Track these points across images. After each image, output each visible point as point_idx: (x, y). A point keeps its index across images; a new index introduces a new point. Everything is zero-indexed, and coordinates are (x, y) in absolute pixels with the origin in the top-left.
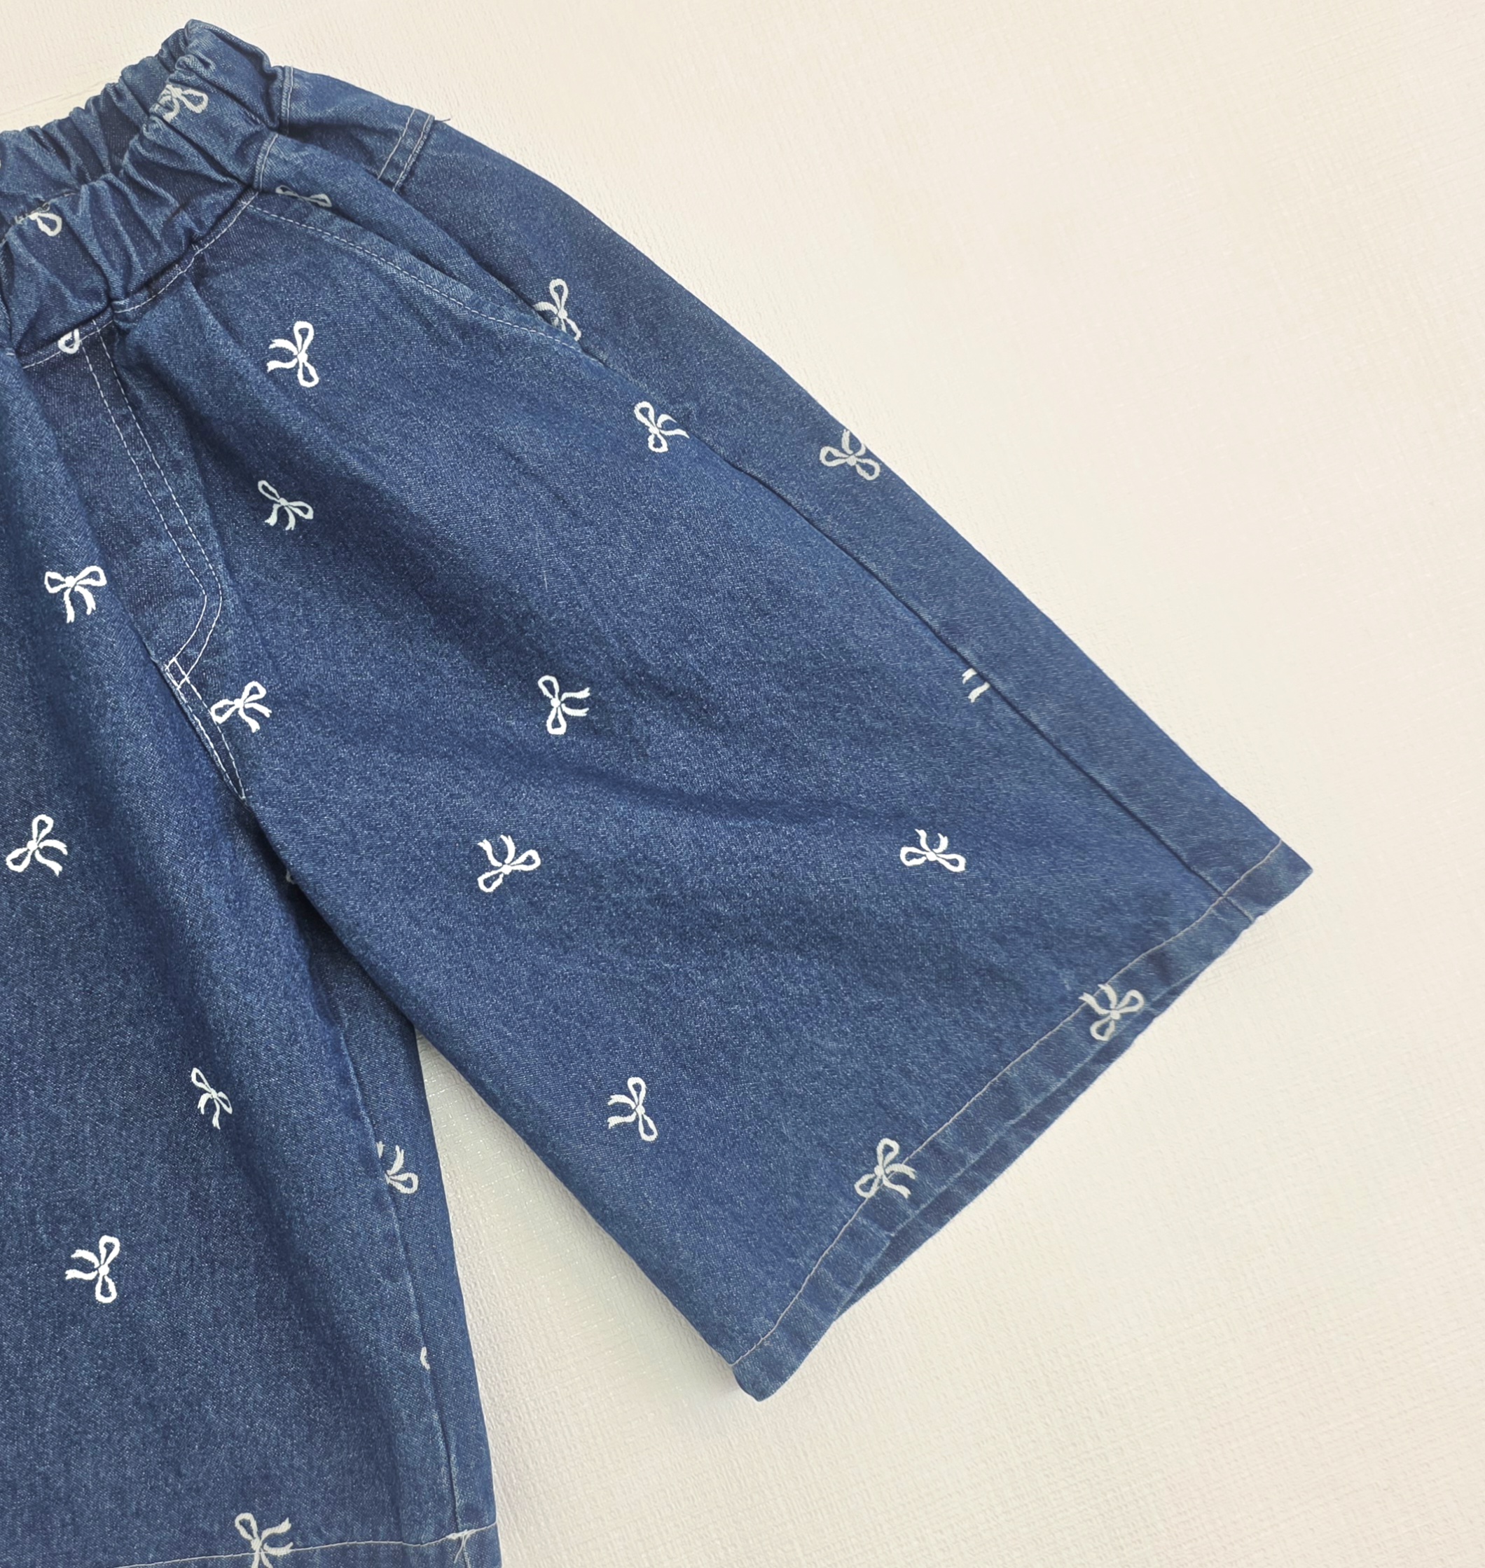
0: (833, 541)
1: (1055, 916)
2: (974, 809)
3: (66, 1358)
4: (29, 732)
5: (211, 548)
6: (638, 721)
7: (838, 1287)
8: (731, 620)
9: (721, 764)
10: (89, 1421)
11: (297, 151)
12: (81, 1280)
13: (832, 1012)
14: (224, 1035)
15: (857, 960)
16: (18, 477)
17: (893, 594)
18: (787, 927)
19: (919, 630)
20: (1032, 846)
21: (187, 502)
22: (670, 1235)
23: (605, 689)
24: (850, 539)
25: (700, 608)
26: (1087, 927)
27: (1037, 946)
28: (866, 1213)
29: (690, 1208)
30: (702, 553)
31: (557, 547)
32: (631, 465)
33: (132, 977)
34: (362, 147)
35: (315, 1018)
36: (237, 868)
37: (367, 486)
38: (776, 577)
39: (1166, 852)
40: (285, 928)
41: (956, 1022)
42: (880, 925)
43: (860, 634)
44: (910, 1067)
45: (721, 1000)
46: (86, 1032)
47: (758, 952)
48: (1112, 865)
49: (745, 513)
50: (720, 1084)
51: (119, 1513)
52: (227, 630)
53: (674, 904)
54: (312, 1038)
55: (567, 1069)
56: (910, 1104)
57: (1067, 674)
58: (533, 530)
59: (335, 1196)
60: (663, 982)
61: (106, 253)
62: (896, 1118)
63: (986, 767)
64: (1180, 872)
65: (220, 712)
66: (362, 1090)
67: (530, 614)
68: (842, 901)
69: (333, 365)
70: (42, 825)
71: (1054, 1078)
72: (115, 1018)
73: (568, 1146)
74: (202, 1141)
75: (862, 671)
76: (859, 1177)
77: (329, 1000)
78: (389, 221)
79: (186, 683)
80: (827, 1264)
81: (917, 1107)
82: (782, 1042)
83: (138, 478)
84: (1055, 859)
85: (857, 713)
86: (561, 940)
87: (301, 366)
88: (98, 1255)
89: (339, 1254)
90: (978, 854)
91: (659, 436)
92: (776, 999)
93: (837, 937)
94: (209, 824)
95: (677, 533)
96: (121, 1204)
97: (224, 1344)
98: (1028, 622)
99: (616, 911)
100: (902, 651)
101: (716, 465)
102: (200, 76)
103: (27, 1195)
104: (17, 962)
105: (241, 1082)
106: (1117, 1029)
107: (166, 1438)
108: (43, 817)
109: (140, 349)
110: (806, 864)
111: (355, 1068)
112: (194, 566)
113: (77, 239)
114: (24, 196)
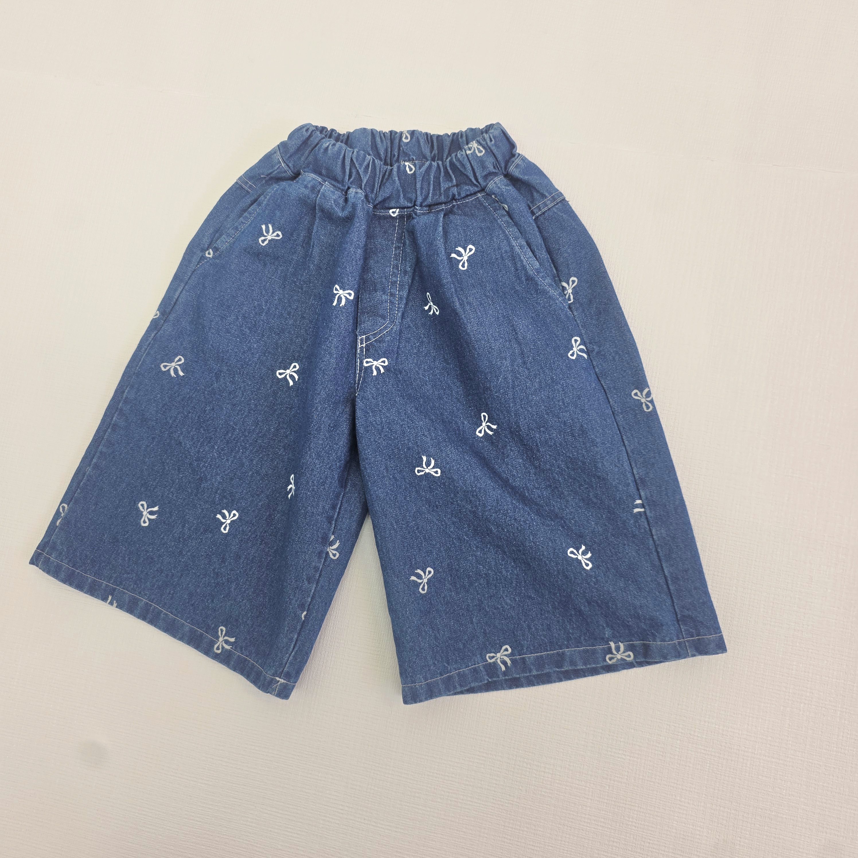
0: (618, 425)
1: (614, 607)
2: (611, 551)
3: (202, 542)
4: (308, 334)
5: (400, 306)
6: (508, 448)
7: (457, 684)
8: (560, 432)
9: (529, 480)
10: (196, 566)
11: (505, 186)
12: (220, 520)
13: (515, 590)
14: (302, 469)
15: (533, 577)
16: (345, 248)
17: (628, 456)
18: (514, 550)
19: (629, 475)
20: (621, 577)
21: (402, 286)
22: (407, 628)
23: (503, 430)
24: (624, 428)
25: (551, 421)
26: (624, 619)
27: (602, 614)
28: (484, 667)
29: (421, 624)
30: (563, 402)
31: (511, 371)
32: (557, 357)
33: (293, 433)
34: (532, 196)
35: (336, 481)
36: (341, 417)
37: (457, 314)
38: (585, 426)
39: (673, 610)
40: (344, 446)
41: (558, 622)
42: (547, 570)
43: (605, 464)
44: (532, 626)
45: (477, 561)
46: (269, 442)
47: (499, 553)
48: (647, 602)
49: (589, 397)
50: (461, 589)
51: (187, 601)
52: (388, 336)
53: (478, 517)
54: (330, 487)
55: (408, 551)
56: (524, 640)
57: (676, 524)
58: (506, 360)
59: (306, 544)
60: (460, 542)
61: (422, 188)
62: (516, 641)
63: (626, 539)
64: (673, 621)
65: (367, 362)
66: (338, 515)
67: (489, 389)
68: (537, 553)
69: (474, 266)
70: (295, 367)
71: (581, 664)
72: (280, 443)
73: (392, 577)
74: (283, 500)
75: (599, 477)
76: (491, 653)
77: (347, 478)
78: (524, 226)
79: (363, 346)
80: (459, 674)
81: (526, 642)
82: (491, 589)
83: (390, 270)
84: (627, 586)
85: (589, 491)
86: (433, 506)
87: (463, 261)
88: (230, 516)
89: (297, 563)
90: (598, 567)
91: (575, 353)
92: (497, 573)
93: (530, 565)
94: (340, 397)
95: (558, 390)
96: (246, 504)
97: (250, 569)
98: (674, 496)
99: (457, 508)
100: (617, 479)
101: (590, 374)
102: (487, 143)
103: (219, 483)
104: (262, 406)
105: (299, 487)
106: (616, 662)
107: (216, 587)
108: (297, 364)
109: (413, 226)
110: (531, 532)
111: (340, 506)
112: (390, 309)
113: (415, 179)
114: (410, 155)
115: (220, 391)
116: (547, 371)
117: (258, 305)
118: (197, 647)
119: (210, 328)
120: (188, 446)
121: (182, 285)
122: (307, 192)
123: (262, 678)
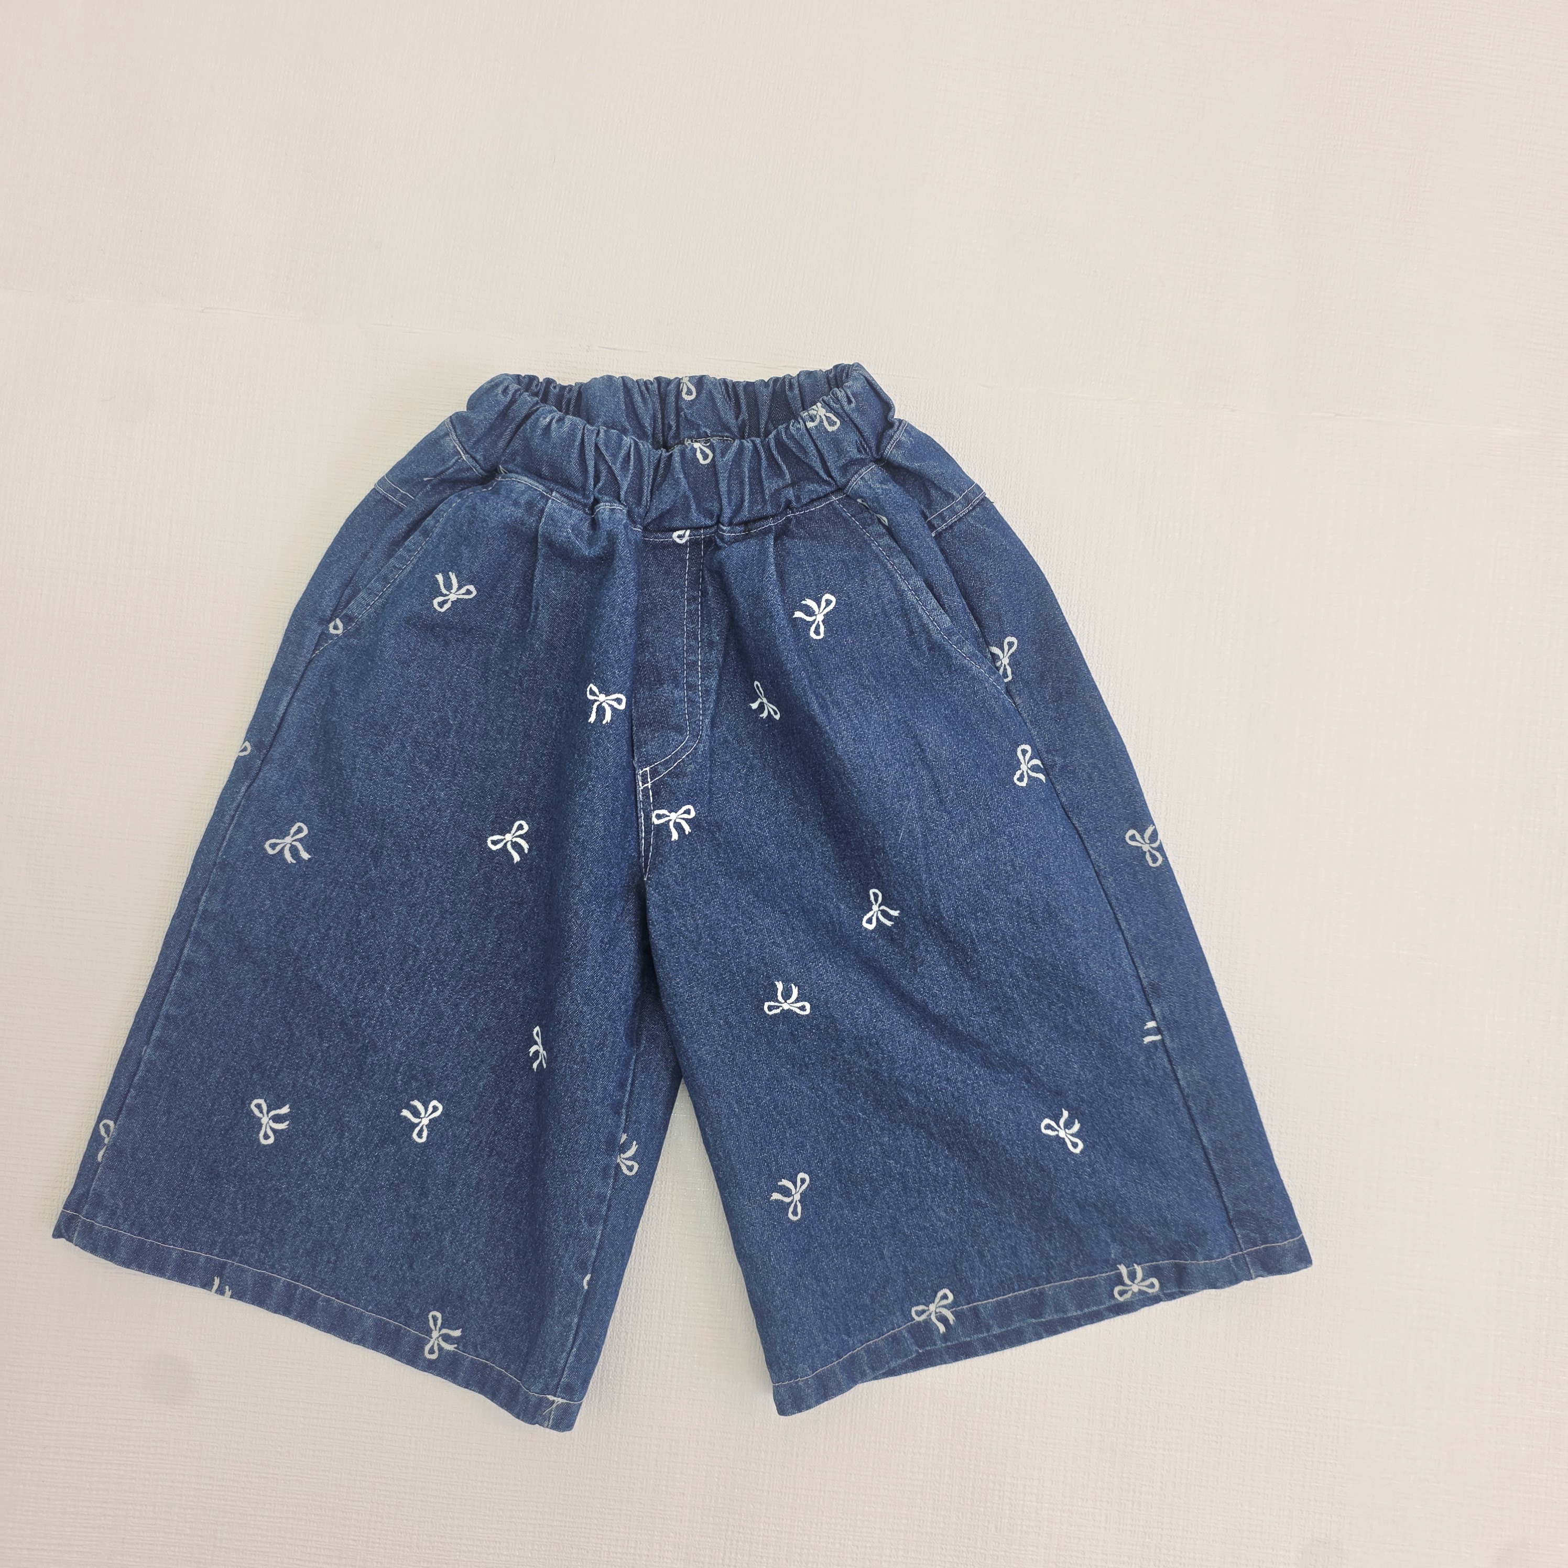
0: (1106, 895)
1: (1125, 1211)
2: (1110, 1112)
3: (378, 1161)
4: (540, 767)
5: (707, 706)
6: (922, 947)
7: (866, 1368)
8: (1011, 916)
9: (962, 1000)
10: (374, 1207)
11: (881, 483)
12: (409, 1119)
13: (952, 1194)
14: (560, 1024)
15: (983, 1172)
16: (602, 616)
17: (1128, 948)
18: (947, 1130)
19: (1132, 981)
20: (1133, 1158)
21: (706, 670)
22: (774, 1286)
23: (910, 918)
24: (1117, 899)
25: (994, 899)
26: (1142, 1228)
27: (1104, 1222)
28: (909, 1330)
29: (797, 1274)
30: (1013, 865)
31: (919, 818)
32: (995, 786)
33: (529, 949)
34: (928, 495)
35: (621, 1039)
36: (620, 922)
37: (816, 724)
38: (1054, 904)
39: (1221, 1205)
40: (631, 972)
41: (1030, 1240)
42: (1007, 1160)
43: (1091, 965)
44: (986, 1253)
45: (884, 1153)
46: (486, 968)
47: (922, 1135)
48: (1179, 1197)
49: (1055, 851)
50: (858, 1203)
51: (364, 1272)
52: (691, 764)
53: (882, 1080)
54: (613, 1051)
55: (762, 1149)
56: (974, 1277)
57: (1216, 1056)
58: (909, 800)
59: (579, 1157)
60: (853, 1123)
61: (730, 492)
62: (961, 1280)
63: (1133, 1088)
64: (1223, 1223)
65: (659, 817)
66: (630, 1096)
67: (881, 849)
68: (989, 1133)
69: (837, 631)
70: (520, 827)
71: (1073, 1308)
72: (507, 968)
73: (739, 1199)
74: (522, 1072)
75: (1082, 989)
76: (918, 1305)
77: (639, 1027)
78: (919, 554)
79: (647, 787)
80: (868, 1350)
81: (977, 1280)
82: (911, 1197)
83: (682, 642)
84: (1143, 1174)
85: (1066, 1012)
86: (801, 1065)
87: (816, 622)
88: (426, 1110)
89: (565, 1192)
90: (1094, 1146)
91: (1025, 774)
92: (920, 1169)
93: (977, 1152)
94: (616, 887)
95: (1002, 845)
96: (454, 1086)
97: (475, 1203)
98: (1208, 1010)
99: (843, 1066)
100: (1113, 989)
101: (1053, 809)
102: (842, 407)
103: (401, 1053)
104: (465, 904)
105: (556, 1057)
106: (1131, 1297)
107: (414, 1241)
108: (524, 823)
109: (721, 564)
110: (977, 1099)
111: (633, 1080)
112: (690, 713)
113: (715, 474)
114: (699, 425)
115: (383, 882)
116: (981, 813)
117: (440, 718)
118: (393, 1352)
119: (354, 770)
120: (335, 991)
121: (290, 690)
122: (519, 513)
123: (521, 1398)
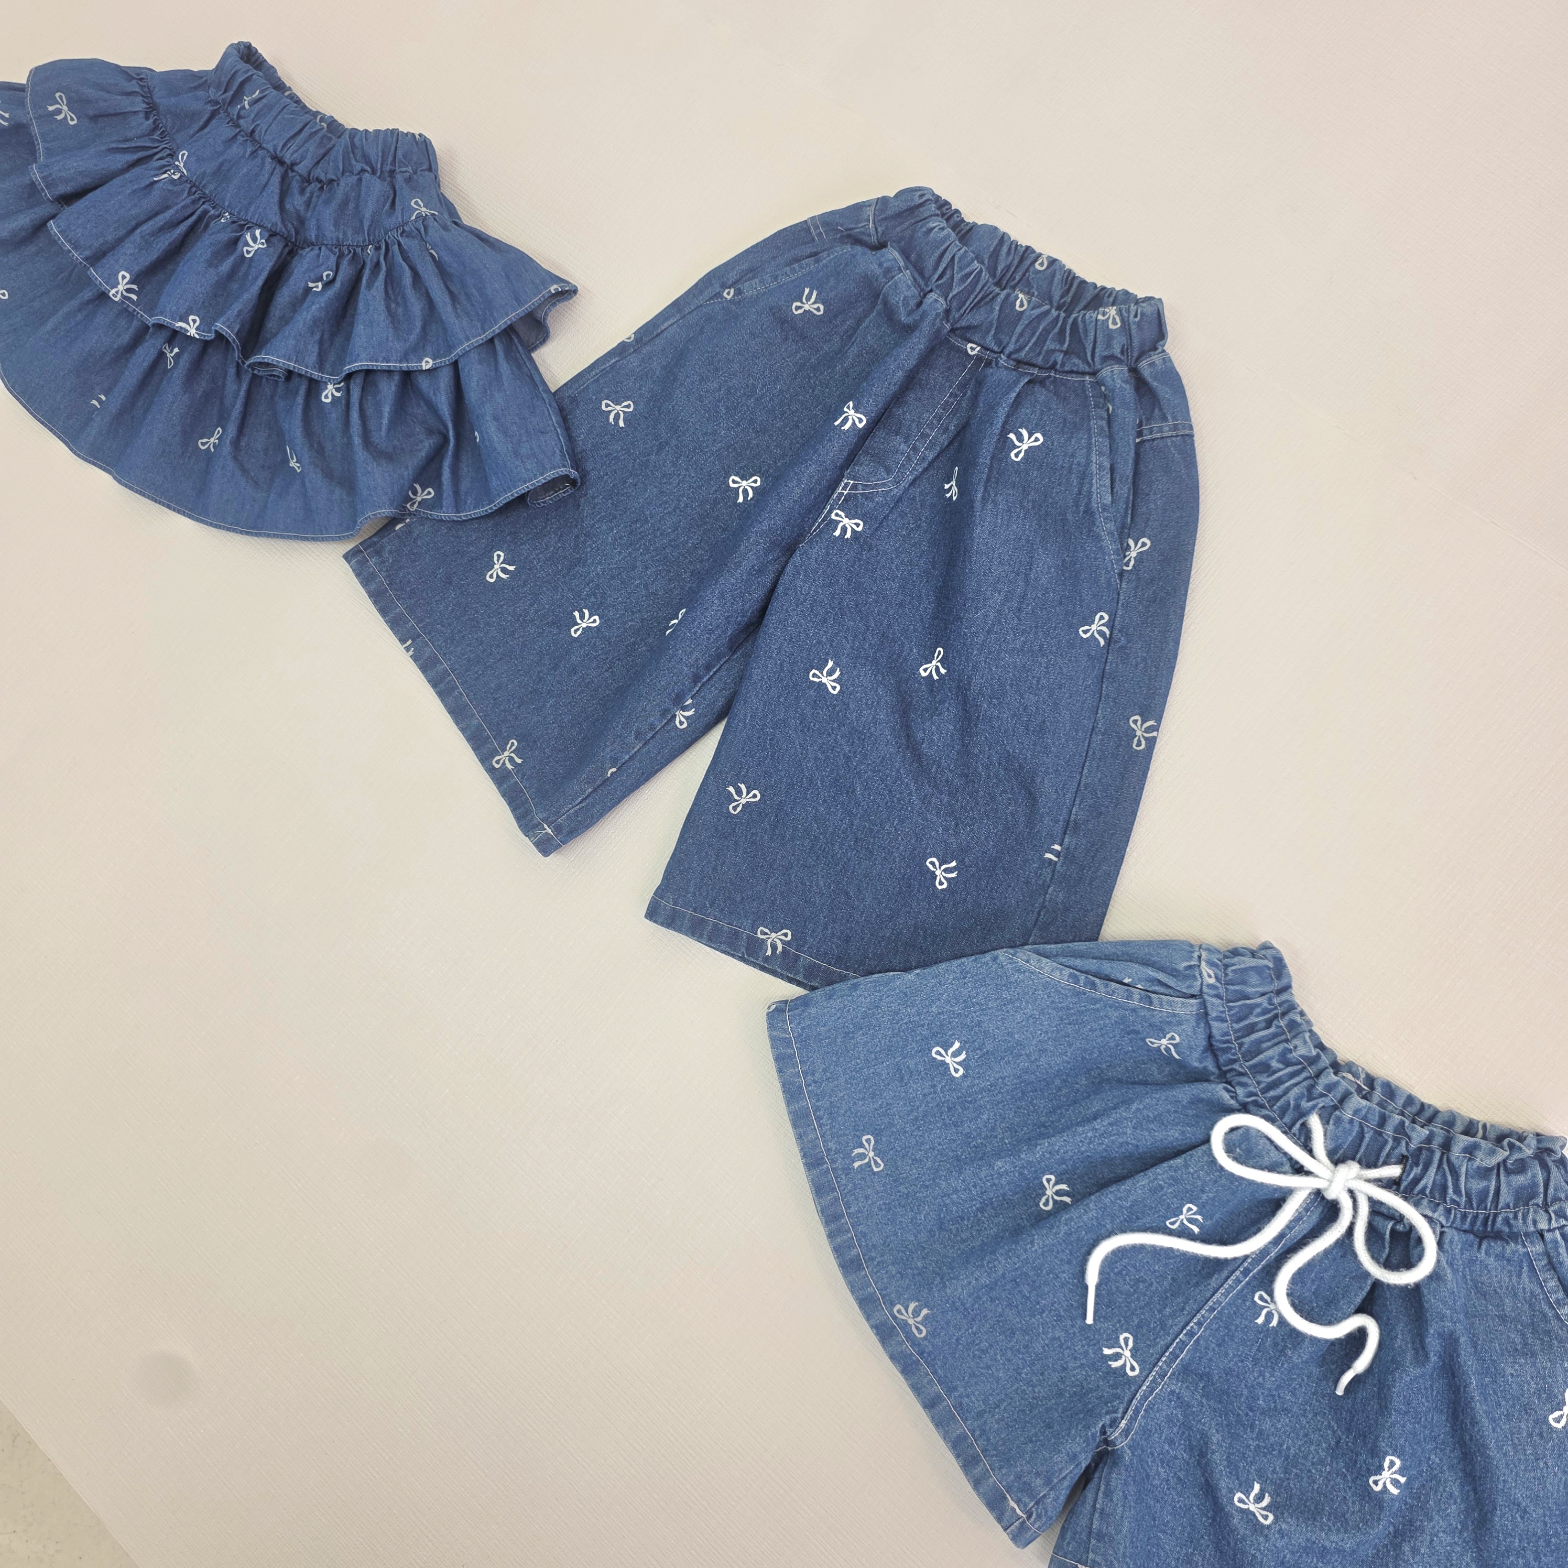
0: (1088, 745)
3: (542, 633)
4: (791, 449)
5: (917, 468)
6: (946, 705)
8: (1014, 715)
9: (948, 755)
10: (522, 658)
11: (1124, 381)
12: (576, 618)
16: (886, 362)
17: (1077, 788)
19: (1065, 811)
21: (932, 445)
23: (951, 680)
24: (1094, 752)
25: (1011, 696)
28: (749, 936)
30: (1038, 682)
31: (998, 610)
32: (1064, 624)
33: (711, 560)
34: (1153, 412)
35: (726, 638)
36: (771, 564)
37: (973, 507)
38: (1048, 724)
43: (1046, 782)
46: (679, 557)
51: (492, 692)
52: (881, 497)
54: (716, 641)
58: (999, 595)
59: (656, 691)
61: (1021, 335)
65: (837, 515)
66: (709, 679)
67: (959, 619)
69: (1030, 462)
70: (755, 481)
72: (691, 564)
74: (658, 632)
75: (1030, 793)
76: (766, 927)
77: (740, 643)
78: (1118, 448)
79: (844, 493)
81: (812, 940)
85: (1010, 803)
87: (1020, 448)
88: (589, 619)
89: (634, 709)
91: (1091, 631)
94: (783, 539)
95: (1041, 663)
96: (614, 615)
97: (580, 692)
98: (1100, 864)
100: (1050, 808)
101: (1094, 667)
102: (1128, 316)
103: (597, 575)
104: (692, 511)
108: (758, 479)
109: (986, 378)
111: (717, 671)
112: (903, 465)
113: (1019, 320)
114: (1033, 287)
115: (655, 467)
116: (1040, 634)
117: (753, 384)
118: (476, 747)
119: (681, 385)
120: (585, 514)
121: (678, 317)
122: (878, 271)
123: (529, 817)
